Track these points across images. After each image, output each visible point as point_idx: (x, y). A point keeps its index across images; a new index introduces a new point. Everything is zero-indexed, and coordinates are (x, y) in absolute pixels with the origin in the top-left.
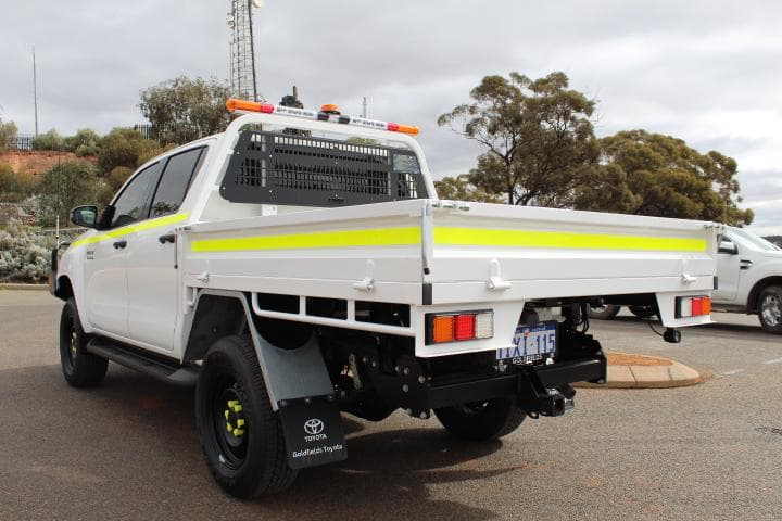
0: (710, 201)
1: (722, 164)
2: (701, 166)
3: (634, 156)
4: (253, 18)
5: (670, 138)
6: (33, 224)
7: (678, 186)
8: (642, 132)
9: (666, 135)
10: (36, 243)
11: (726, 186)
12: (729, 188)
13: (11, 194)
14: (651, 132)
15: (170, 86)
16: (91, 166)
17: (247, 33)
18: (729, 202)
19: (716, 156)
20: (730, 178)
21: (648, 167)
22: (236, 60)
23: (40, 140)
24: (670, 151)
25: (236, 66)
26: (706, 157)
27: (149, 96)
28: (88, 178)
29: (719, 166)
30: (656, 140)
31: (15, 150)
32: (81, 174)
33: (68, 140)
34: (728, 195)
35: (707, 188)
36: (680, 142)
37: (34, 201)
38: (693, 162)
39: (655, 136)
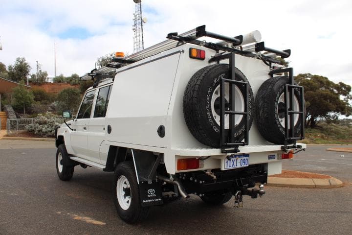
0: (339, 104)
1: (345, 88)
2: (335, 89)
3: (306, 85)
4: (143, 27)
5: (322, 77)
6: (55, 114)
7: (325, 97)
8: (309, 74)
9: (320, 75)
10: (57, 121)
11: (346, 97)
12: (348, 98)
13: (46, 101)
14: (313, 74)
15: (109, 56)
16: (78, 89)
17: (141, 34)
18: (348, 104)
19: (342, 84)
20: (348, 94)
21: (312, 89)
22: (136, 45)
23: (57, 78)
24: (321, 82)
25: (136, 47)
26: (337, 85)
27: (101, 60)
28: (77, 95)
29: (343, 89)
30: (316, 78)
31: (47, 83)
32: (74, 93)
33: (68, 79)
34: (347, 101)
35: (338, 98)
36: (326, 78)
37: (55, 104)
38: (332, 87)
39: (315, 76)
